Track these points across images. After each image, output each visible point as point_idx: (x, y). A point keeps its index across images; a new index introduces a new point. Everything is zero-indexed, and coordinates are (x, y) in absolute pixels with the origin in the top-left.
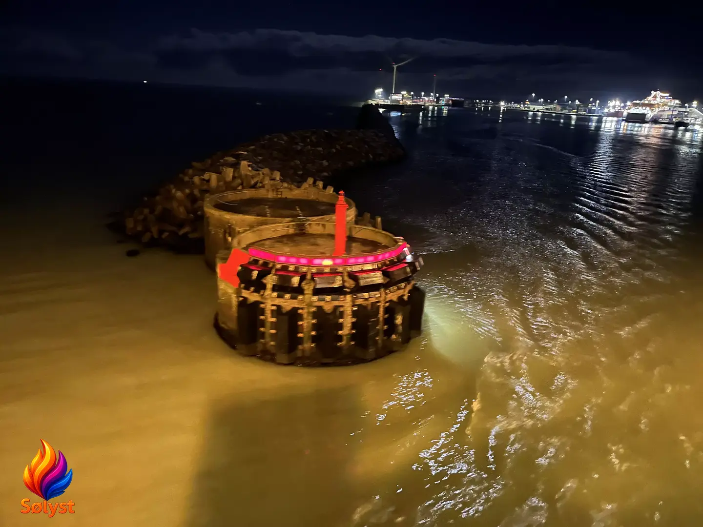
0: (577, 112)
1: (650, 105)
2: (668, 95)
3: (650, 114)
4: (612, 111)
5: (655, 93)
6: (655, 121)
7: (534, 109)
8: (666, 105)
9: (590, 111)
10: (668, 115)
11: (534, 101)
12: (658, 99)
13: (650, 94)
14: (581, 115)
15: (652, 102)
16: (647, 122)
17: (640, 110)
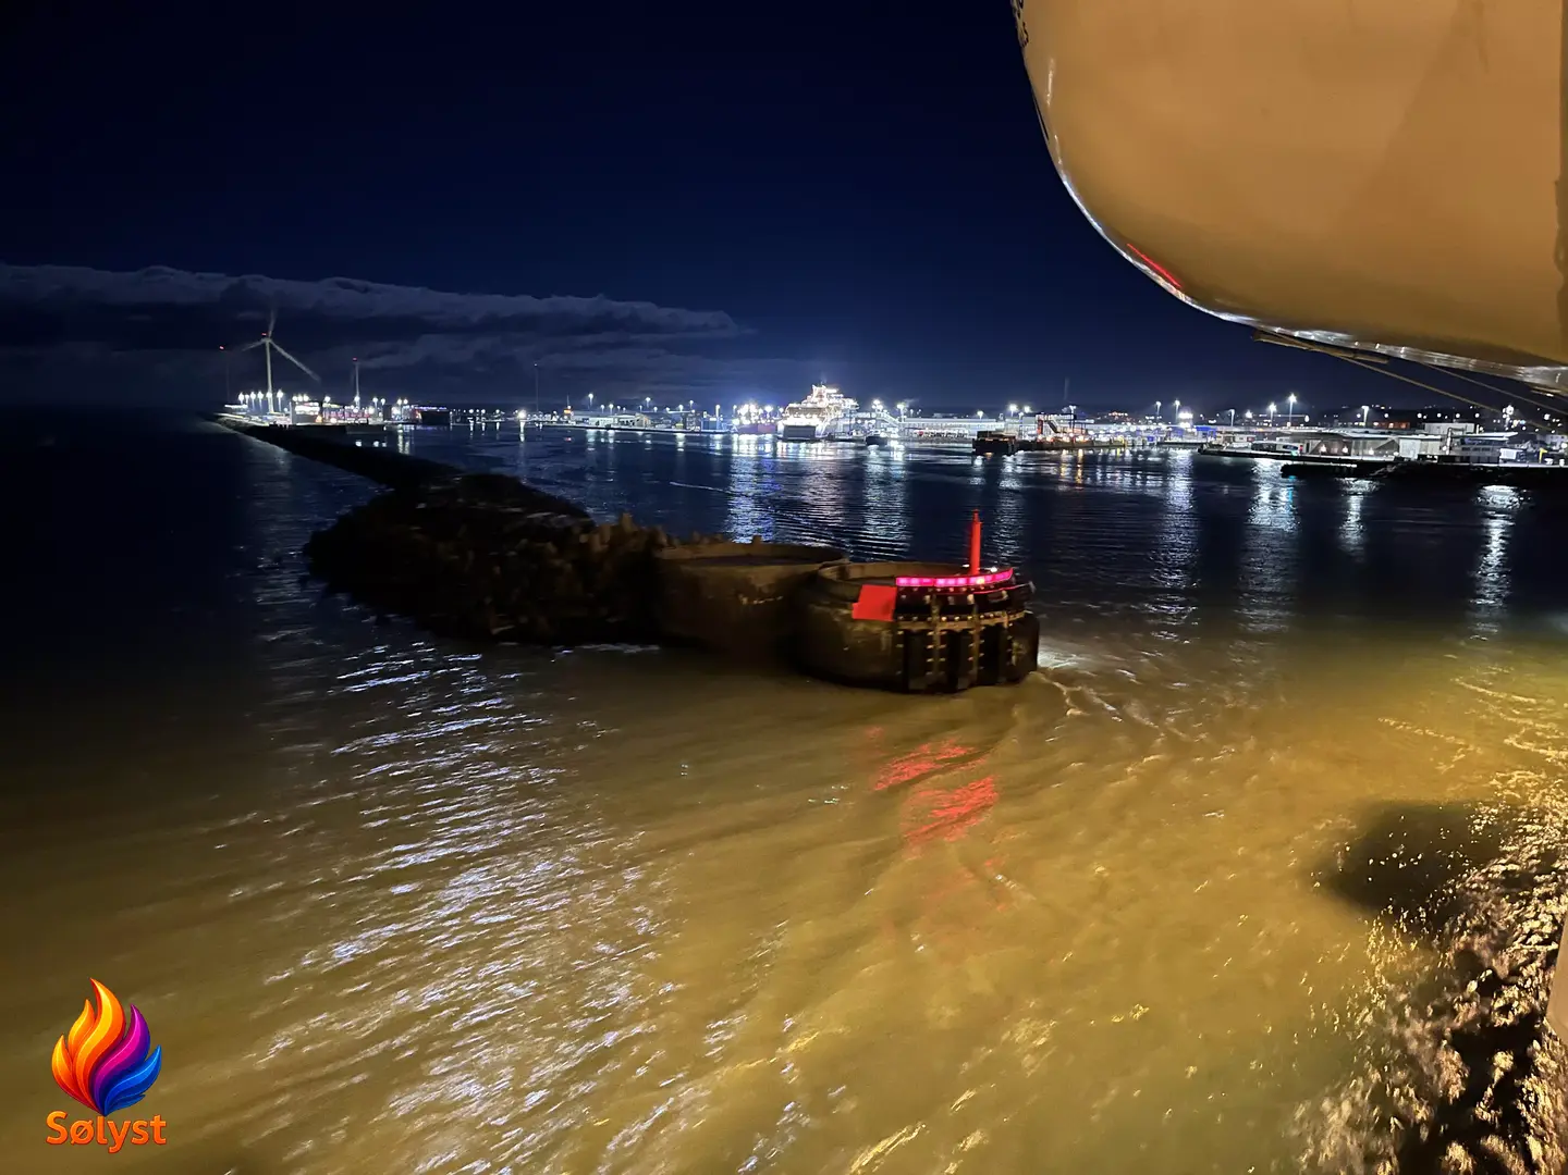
0: (685, 427)
1: (818, 411)
2: (835, 391)
3: (821, 427)
4: (746, 422)
5: (818, 388)
6: (830, 438)
7: (598, 423)
8: (838, 408)
9: (707, 424)
10: (844, 426)
11: (594, 409)
12: (825, 399)
13: (811, 392)
14: (693, 432)
15: (819, 405)
16: (818, 441)
17: (802, 421)
